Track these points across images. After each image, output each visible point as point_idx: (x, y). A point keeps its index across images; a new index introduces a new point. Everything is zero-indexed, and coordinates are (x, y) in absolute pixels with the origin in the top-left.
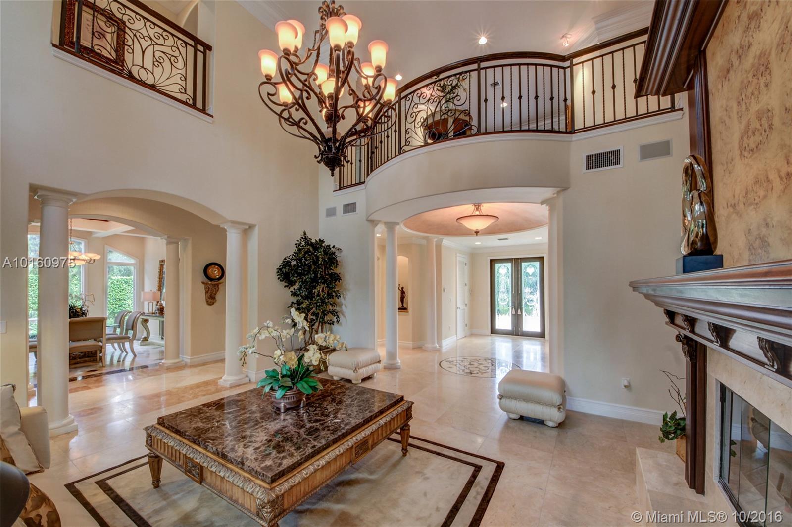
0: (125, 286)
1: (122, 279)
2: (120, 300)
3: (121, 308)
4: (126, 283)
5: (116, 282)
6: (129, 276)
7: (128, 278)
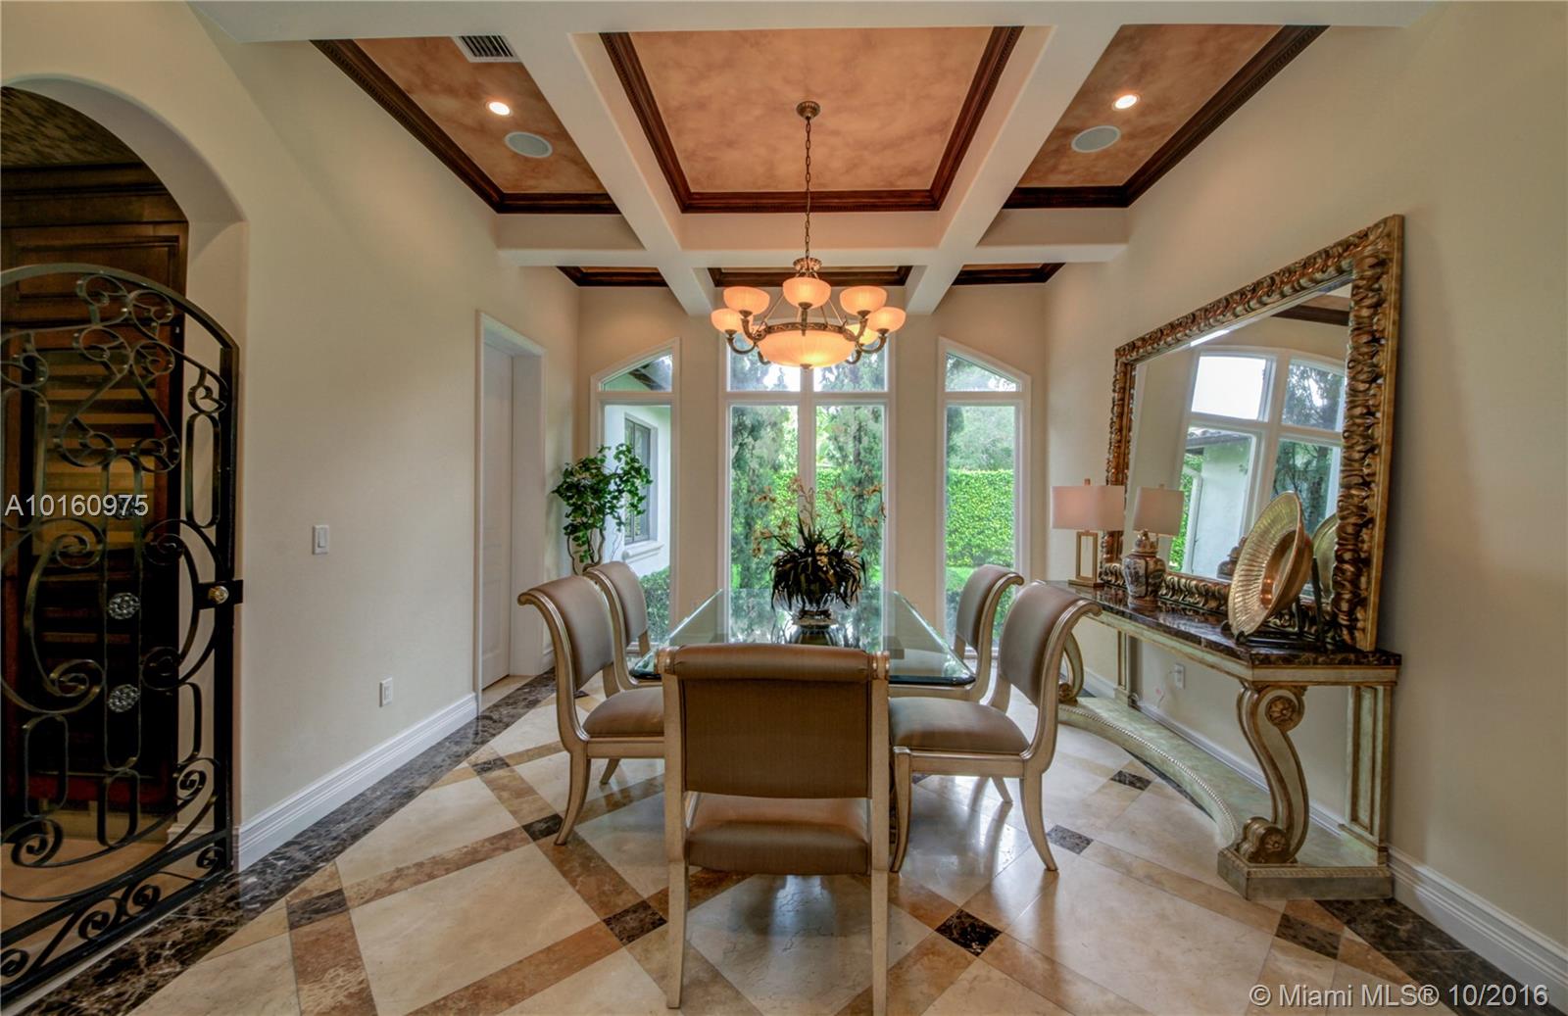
0: (989, 490)
1: (984, 475)
2: (981, 519)
3: (981, 536)
4: (991, 483)
5: (973, 481)
6: (995, 470)
7: (993, 473)
